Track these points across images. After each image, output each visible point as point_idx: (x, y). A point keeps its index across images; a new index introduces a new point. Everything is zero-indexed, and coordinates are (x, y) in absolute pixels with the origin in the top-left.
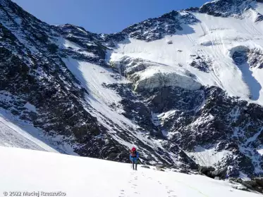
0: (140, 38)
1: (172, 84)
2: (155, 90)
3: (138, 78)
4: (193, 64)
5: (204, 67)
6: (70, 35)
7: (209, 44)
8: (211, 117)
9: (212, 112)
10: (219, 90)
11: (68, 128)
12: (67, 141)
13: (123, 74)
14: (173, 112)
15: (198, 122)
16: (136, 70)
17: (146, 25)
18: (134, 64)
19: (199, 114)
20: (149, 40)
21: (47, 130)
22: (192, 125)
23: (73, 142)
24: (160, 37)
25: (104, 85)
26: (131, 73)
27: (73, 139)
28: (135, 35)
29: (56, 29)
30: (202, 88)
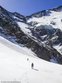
0: (36, 17)
1: (46, 28)
2: (41, 30)
3: (36, 26)
4: (51, 23)
5: (54, 24)
6: (16, 15)
7: (55, 18)
8: (57, 37)
9: (57, 35)
10: (59, 29)
11: (13, 34)
12: (13, 38)
13: (31, 26)
14: (46, 36)
15: (54, 38)
16: (35, 24)
17: (37, 13)
18: (34, 23)
19: (54, 36)
20: (38, 18)
21: (6, 34)
22: (52, 39)
23: (15, 38)
24: (41, 17)
25: (26, 28)
26: (33, 25)
27: (15, 37)
28: (34, 16)
29: (12, 13)
30: (54, 29)
